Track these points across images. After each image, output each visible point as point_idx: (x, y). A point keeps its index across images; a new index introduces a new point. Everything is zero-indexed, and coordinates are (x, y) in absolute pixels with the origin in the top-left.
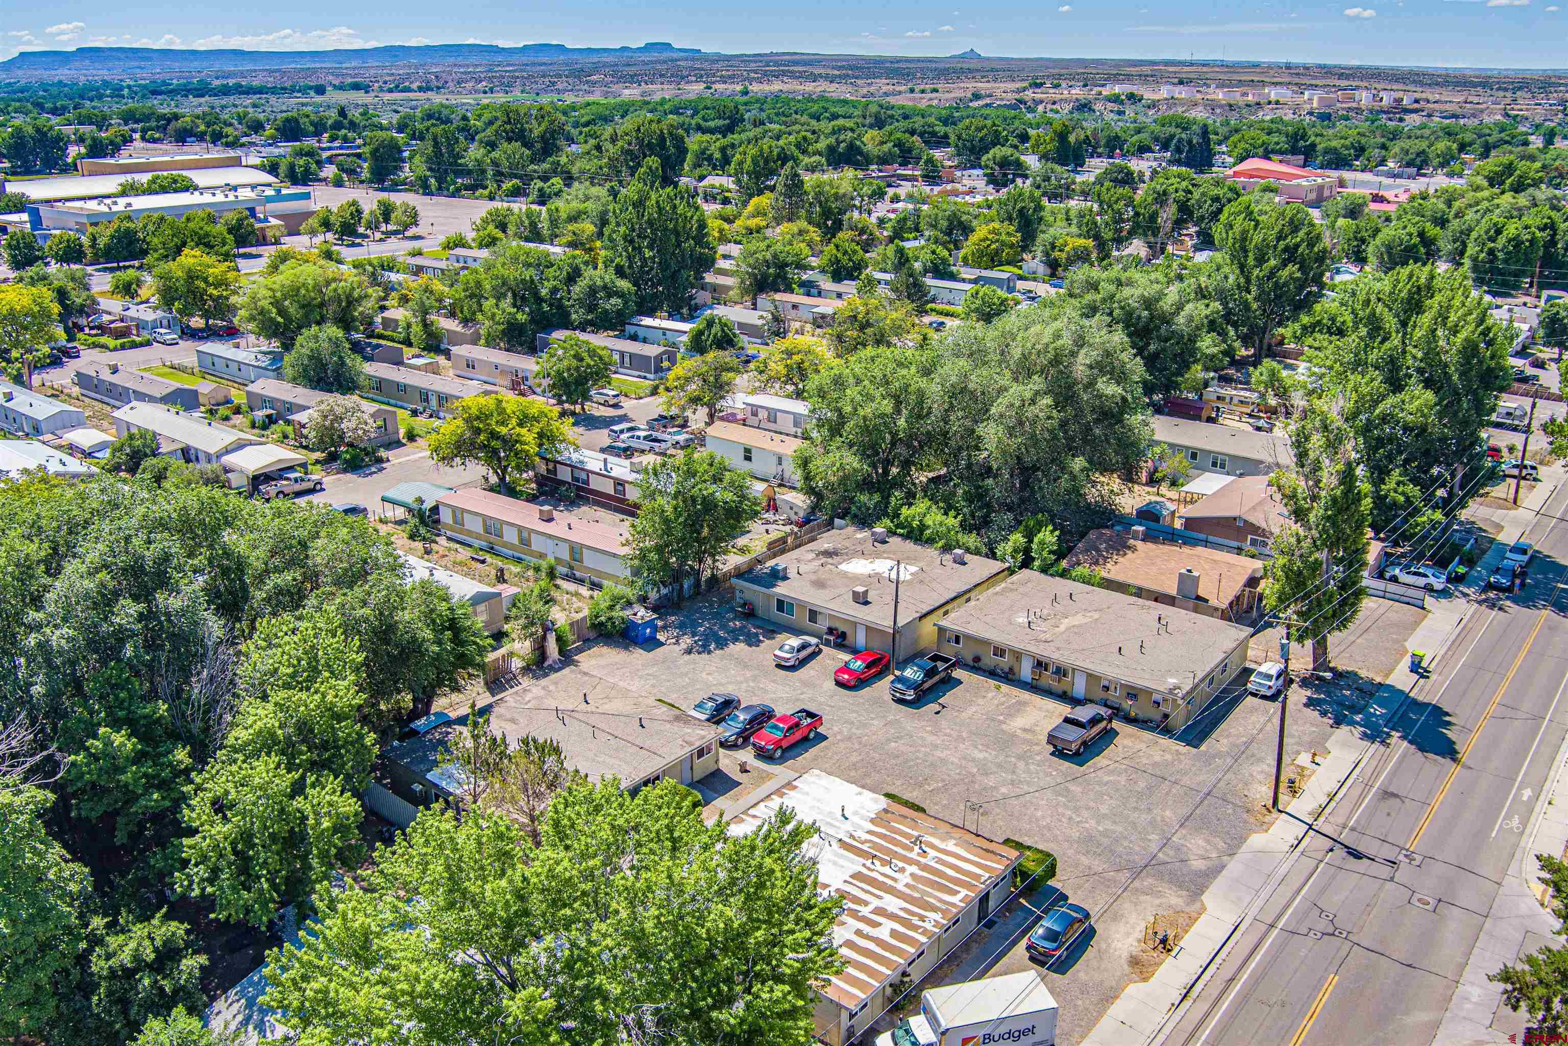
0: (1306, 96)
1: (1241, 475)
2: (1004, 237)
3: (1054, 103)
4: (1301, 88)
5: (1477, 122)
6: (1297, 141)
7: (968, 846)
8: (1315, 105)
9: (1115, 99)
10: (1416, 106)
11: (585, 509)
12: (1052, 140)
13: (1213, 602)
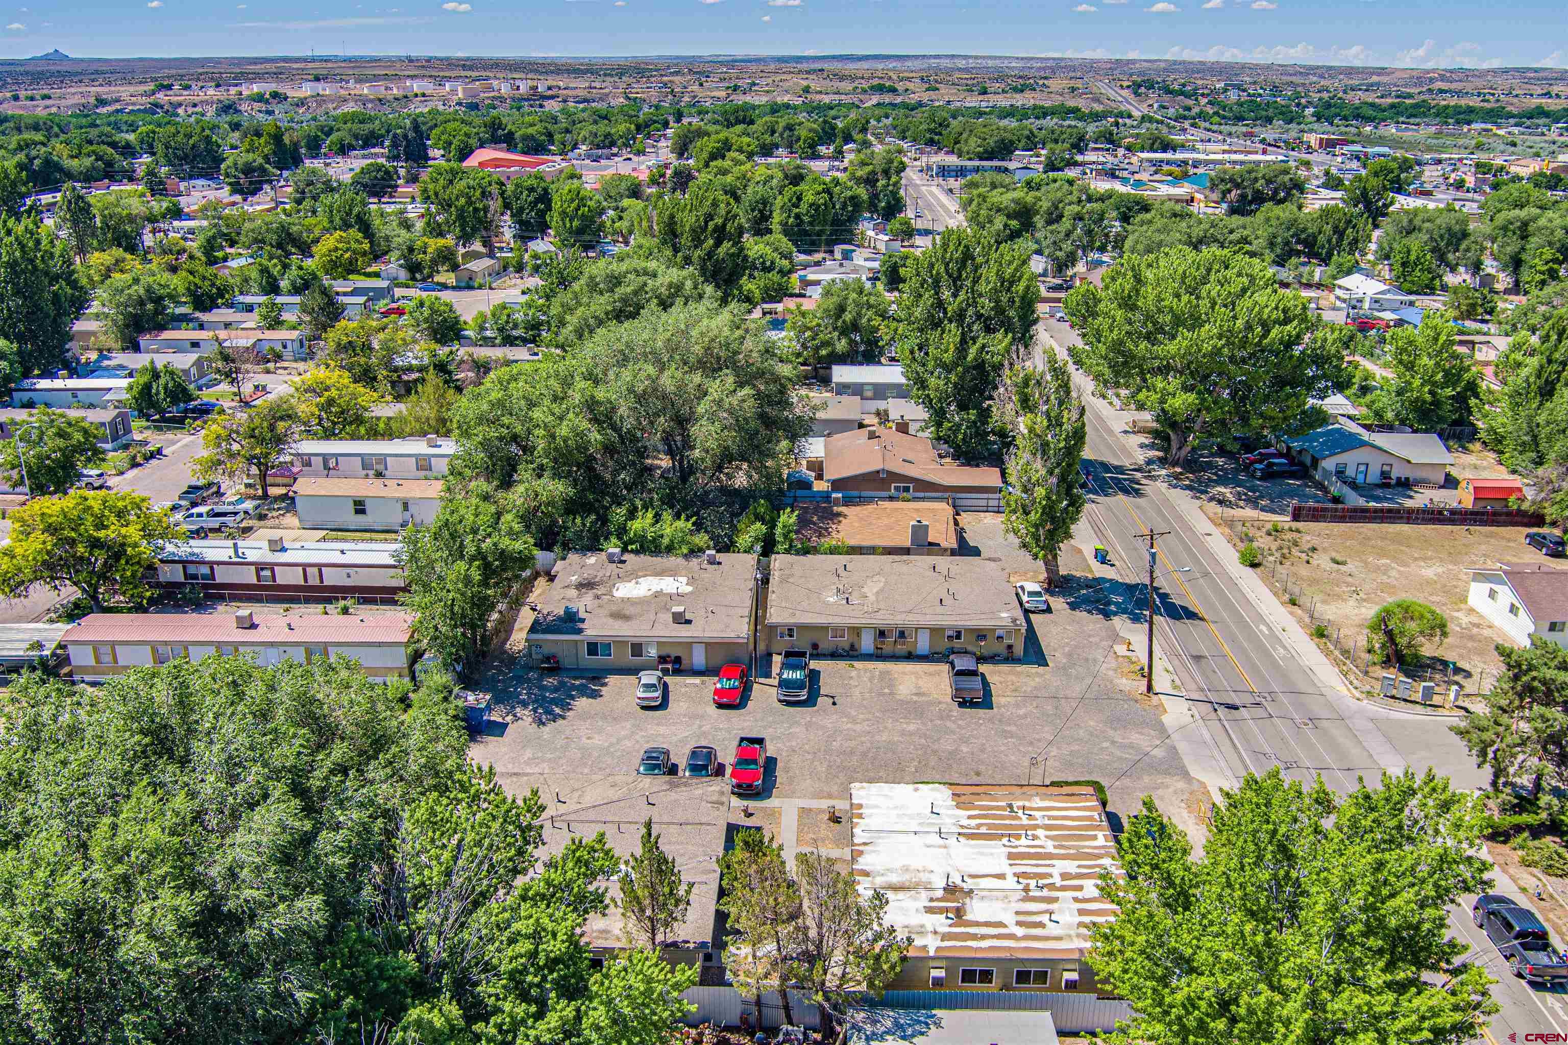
0: (448, 88)
1: (829, 435)
2: (354, 245)
3: (195, 105)
4: (440, 81)
5: (605, 105)
6: (496, 130)
7: (1044, 797)
8: (460, 95)
9: (260, 98)
10: (550, 93)
11: (221, 608)
12: (267, 143)
13: (944, 544)
